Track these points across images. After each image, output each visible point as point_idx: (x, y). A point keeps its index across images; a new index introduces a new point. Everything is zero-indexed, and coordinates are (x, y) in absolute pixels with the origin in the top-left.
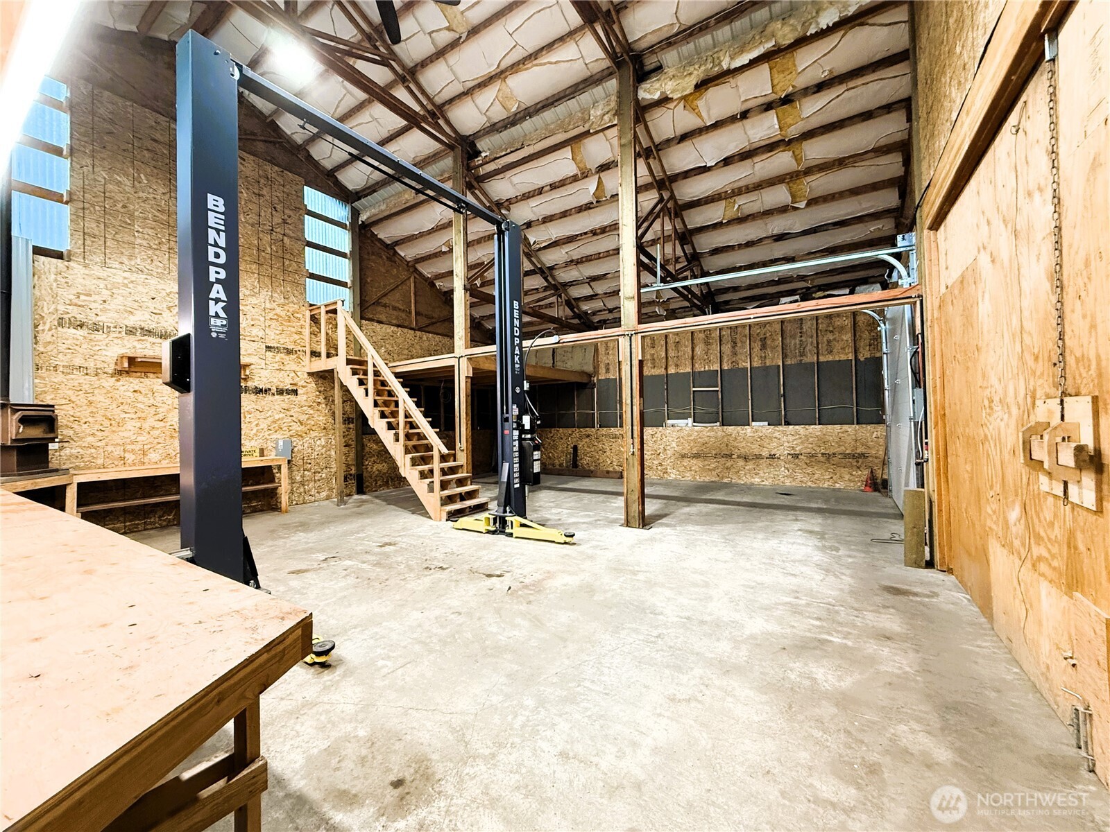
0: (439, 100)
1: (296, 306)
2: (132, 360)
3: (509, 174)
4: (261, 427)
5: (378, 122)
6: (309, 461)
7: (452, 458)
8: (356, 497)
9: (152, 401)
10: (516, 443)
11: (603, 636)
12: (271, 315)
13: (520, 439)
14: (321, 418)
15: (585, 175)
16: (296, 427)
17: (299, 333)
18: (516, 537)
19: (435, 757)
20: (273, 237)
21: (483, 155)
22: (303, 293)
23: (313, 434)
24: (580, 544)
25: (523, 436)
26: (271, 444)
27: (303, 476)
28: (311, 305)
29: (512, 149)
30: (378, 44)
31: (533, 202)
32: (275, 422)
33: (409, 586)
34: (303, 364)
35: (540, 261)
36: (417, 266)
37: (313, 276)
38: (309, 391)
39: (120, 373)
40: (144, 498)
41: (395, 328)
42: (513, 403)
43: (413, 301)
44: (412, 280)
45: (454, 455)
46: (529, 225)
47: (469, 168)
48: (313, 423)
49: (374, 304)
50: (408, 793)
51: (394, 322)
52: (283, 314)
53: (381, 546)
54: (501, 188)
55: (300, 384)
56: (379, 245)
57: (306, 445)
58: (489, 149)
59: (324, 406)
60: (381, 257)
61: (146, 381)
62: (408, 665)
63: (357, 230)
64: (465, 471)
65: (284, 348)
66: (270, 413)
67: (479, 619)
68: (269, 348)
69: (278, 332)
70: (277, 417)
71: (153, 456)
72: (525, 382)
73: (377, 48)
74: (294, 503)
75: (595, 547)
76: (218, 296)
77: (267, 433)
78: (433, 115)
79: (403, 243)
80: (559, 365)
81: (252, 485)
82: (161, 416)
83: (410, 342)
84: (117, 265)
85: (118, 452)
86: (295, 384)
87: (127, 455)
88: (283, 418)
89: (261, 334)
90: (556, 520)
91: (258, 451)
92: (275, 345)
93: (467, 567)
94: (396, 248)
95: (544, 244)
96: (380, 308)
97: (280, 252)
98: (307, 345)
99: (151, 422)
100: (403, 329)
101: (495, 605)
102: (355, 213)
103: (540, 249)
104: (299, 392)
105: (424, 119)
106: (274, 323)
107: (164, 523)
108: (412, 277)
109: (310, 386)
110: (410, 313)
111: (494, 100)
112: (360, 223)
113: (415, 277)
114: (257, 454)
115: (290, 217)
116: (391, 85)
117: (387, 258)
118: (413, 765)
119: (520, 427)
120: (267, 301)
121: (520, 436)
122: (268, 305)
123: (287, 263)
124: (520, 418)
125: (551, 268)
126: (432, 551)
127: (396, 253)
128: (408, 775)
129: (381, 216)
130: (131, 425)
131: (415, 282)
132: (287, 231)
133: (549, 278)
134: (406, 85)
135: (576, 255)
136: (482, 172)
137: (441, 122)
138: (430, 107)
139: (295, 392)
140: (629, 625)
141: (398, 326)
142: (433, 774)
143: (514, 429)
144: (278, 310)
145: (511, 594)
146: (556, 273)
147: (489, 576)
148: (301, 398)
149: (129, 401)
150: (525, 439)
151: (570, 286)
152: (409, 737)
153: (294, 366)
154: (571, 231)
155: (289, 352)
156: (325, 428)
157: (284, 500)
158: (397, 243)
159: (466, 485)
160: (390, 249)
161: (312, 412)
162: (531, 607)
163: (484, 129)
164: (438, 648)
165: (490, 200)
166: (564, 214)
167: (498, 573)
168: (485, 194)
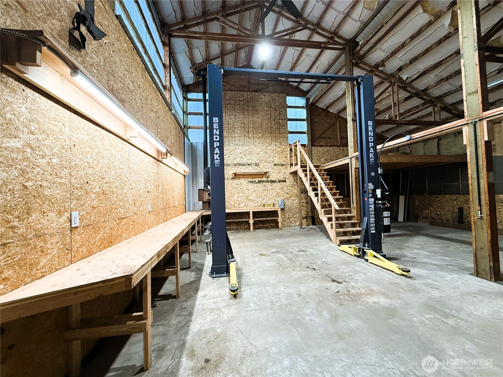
0: (333, 29)
1: (284, 146)
2: (235, 174)
3: (378, 46)
4: (273, 195)
5: (309, 56)
6: (291, 209)
7: (349, 212)
8: (311, 226)
9: (241, 187)
10: (373, 206)
11: (370, 351)
12: (275, 152)
13: (375, 204)
14: (295, 191)
15: (438, 16)
16: (286, 195)
17: (286, 157)
18: (370, 263)
19: (227, 359)
20: (276, 121)
21: (360, 43)
22: (287, 141)
23: (293, 198)
24: (415, 279)
25: (377, 202)
26: (277, 202)
27: (289, 215)
28: (290, 144)
29: (376, 31)
30: (301, 22)
31: (400, 55)
32: (278, 193)
33: (292, 273)
34: (288, 169)
35: (413, 88)
36: (340, 115)
37: (291, 133)
38: (290, 180)
39: (233, 178)
40: (240, 219)
41: (329, 148)
42: (369, 182)
43: (339, 133)
44: (338, 122)
45: (350, 210)
46: (400, 69)
47: (353, 55)
48: (292, 193)
49: (318, 138)
50: (205, 368)
51: (329, 145)
52: (280, 150)
53: (299, 251)
54: (376, 56)
55: (287, 178)
56: (320, 111)
57: (290, 203)
58: (363, 38)
59: (296, 186)
60: (321, 116)
61: (240, 181)
62: (258, 311)
63: (309, 107)
64: (356, 219)
65: (281, 164)
66: (276, 190)
67: (306, 302)
68: (275, 165)
69: (278, 158)
70: (279, 191)
71: (242, 205)
72: (379, 168)
73: (300, 23)
74: (286, 226)
75: (427, 285)
76: (217, 152)
77: (275, 198)
78: (331, 38)
79: (331, 106)
80: (444, 152)
81: (271, 217)
82: (243, 192)
83: (337, 153)
84: (231, 145)
85: (233, 204)
86: (285, 178)
87: (235, 205)
88: (281, 192)
89: (272, 160)
90: (411, 258)
91: (272, 204)
92: (277, 163)
93: (327, 272)
94: (328, 109)
95: (415, 77)
96: (321, 140)
97: (278, 126)
98: (289, 161)
99: (241, 194)
100: (333, 147)
101: (321, 298)
102: (308, 100)
103: (413, 81)
104: (287, 181)
105: (328, 43)
106: (277, 155)
107: (245, 228)
108: (338, 121)
109: (290, 178)
110: (337, 138)
111: (363, 9)
112: (310, 103)
113: (339, 121)
114: (272, 206)
115: (281, 111)
116: (310, 37)
117: (324, 115)
118: (218, 357)
119: (374, 196)
120: (274, 147)
121: (375, 202)
122: (274, 148)
123: (281, 130)
124: (374, 191)
125: (426, 89)
126: (318, 259)
127: (328, 111)
128: (213, 360)
129: (318, 97)
130: (236, 195)
131: (339, 123)
132: (281, 117)
133: (424, 97)
134: (315, 31)
135: (444, 75)
136: (361, 53)
137: (336, 39)
138: (330, 35)
139: (285, 181)
140: (399, 354)
141: (330, 146)
142: (220, 367)
143: (369, 197)
144: (278, 149)
145: (335, 296)
146: (430, 92)
147: (334, 281)
148: (288, 183)
149: (235, 187)
150: (378, 204)
151: (445, 96)
152: (228, 343)
153: (284, 171)
154: (435, 60)
155: (282, 165)
156: (297, 196)
157: (280, 224)
158: (328, 107)
159: (356, 227)
160: (326, 111)
161: (292, 189)
162: (341, 309)
163: (360, 29)
164: (275, 309)
165: (370, 66)
166: (427, 51)
167: (340, 281)
168: (366, 64)
